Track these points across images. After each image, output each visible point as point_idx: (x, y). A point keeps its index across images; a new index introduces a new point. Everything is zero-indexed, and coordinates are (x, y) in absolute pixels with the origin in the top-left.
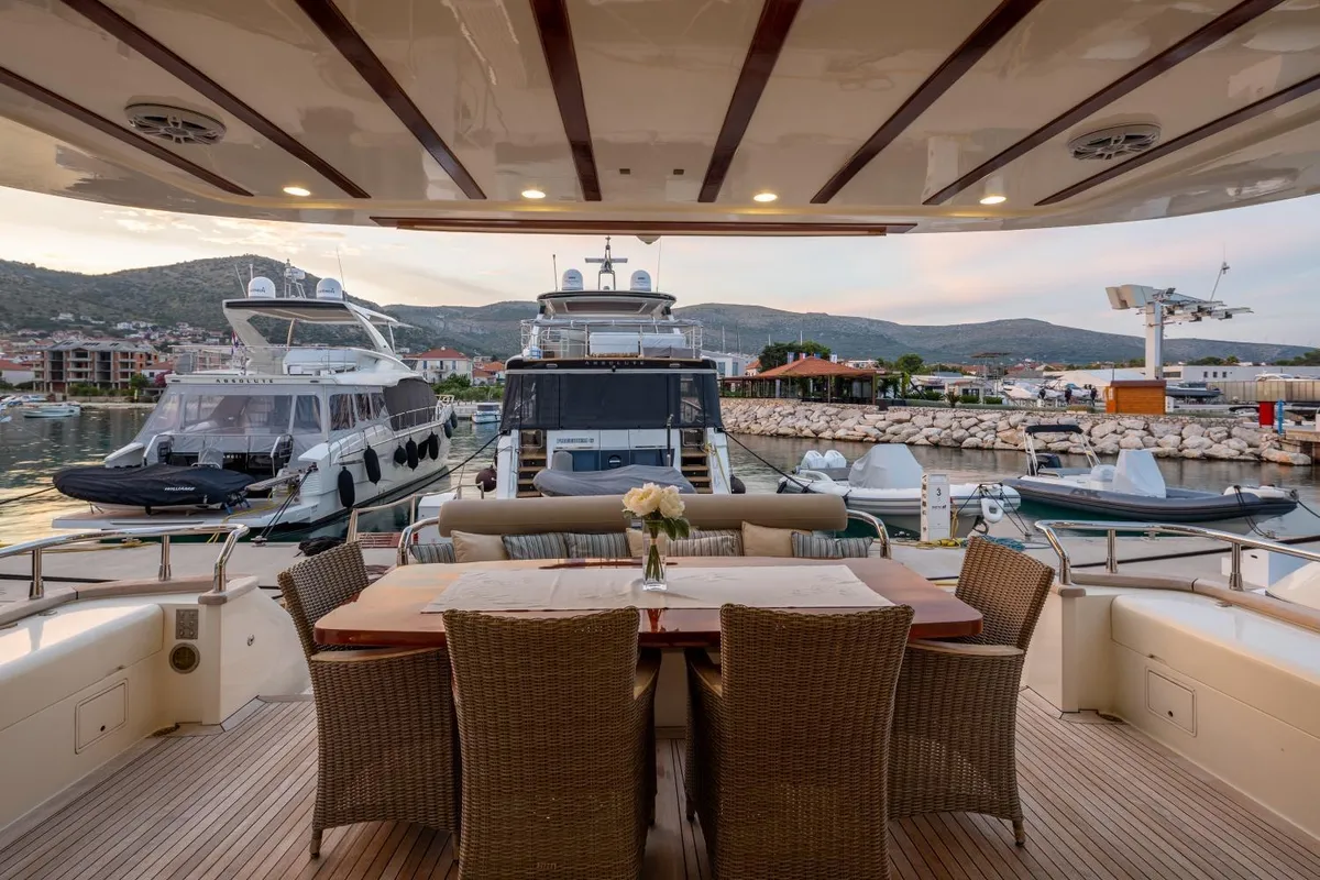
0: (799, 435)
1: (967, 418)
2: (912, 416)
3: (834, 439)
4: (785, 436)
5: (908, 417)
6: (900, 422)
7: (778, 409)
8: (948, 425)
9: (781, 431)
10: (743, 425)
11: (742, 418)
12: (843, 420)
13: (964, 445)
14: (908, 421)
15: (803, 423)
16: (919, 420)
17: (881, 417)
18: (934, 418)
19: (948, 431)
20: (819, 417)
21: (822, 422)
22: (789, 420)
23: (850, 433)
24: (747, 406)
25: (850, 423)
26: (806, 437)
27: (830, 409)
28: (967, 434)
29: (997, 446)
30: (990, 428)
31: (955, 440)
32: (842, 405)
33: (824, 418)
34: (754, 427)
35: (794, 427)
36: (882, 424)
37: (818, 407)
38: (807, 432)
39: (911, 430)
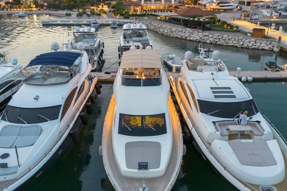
0: (182, 38)
1: (221, 36)
2: (209, 34)
3: (189, 40)
4: (178, 38)
5: (208, 35)
6: (206, 36)
7: (178, 29)
8: (216, 38)
9: (178, 36)
10: (169, 33)
11: (169, 31)
12: (193, 34)
13: (217, 44)
14: (208, 36)
15: (183, 34)
16: (210, 36)
17: (202, 34)
18: (214, 35)
19: (215, 39)
20: (188, 33)
21: (188, 35)
22: (180, 33)
23: (194, 38)
24: (171, 27)
25: (194, 35)
26: (183, 39)
27: (191, 30)
28: (219, 40)
29: (224, 44)
30: (224, 39)
31: (216, 42)
32: (194, 29)
33: (189, 33)
34: (171, 34)
35: (181, 35)
36: (201, 36)
37: (188, 29)
38: (184, 37)
39: (207, 39)
